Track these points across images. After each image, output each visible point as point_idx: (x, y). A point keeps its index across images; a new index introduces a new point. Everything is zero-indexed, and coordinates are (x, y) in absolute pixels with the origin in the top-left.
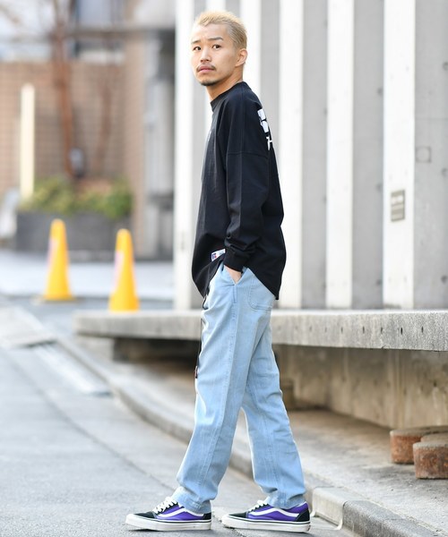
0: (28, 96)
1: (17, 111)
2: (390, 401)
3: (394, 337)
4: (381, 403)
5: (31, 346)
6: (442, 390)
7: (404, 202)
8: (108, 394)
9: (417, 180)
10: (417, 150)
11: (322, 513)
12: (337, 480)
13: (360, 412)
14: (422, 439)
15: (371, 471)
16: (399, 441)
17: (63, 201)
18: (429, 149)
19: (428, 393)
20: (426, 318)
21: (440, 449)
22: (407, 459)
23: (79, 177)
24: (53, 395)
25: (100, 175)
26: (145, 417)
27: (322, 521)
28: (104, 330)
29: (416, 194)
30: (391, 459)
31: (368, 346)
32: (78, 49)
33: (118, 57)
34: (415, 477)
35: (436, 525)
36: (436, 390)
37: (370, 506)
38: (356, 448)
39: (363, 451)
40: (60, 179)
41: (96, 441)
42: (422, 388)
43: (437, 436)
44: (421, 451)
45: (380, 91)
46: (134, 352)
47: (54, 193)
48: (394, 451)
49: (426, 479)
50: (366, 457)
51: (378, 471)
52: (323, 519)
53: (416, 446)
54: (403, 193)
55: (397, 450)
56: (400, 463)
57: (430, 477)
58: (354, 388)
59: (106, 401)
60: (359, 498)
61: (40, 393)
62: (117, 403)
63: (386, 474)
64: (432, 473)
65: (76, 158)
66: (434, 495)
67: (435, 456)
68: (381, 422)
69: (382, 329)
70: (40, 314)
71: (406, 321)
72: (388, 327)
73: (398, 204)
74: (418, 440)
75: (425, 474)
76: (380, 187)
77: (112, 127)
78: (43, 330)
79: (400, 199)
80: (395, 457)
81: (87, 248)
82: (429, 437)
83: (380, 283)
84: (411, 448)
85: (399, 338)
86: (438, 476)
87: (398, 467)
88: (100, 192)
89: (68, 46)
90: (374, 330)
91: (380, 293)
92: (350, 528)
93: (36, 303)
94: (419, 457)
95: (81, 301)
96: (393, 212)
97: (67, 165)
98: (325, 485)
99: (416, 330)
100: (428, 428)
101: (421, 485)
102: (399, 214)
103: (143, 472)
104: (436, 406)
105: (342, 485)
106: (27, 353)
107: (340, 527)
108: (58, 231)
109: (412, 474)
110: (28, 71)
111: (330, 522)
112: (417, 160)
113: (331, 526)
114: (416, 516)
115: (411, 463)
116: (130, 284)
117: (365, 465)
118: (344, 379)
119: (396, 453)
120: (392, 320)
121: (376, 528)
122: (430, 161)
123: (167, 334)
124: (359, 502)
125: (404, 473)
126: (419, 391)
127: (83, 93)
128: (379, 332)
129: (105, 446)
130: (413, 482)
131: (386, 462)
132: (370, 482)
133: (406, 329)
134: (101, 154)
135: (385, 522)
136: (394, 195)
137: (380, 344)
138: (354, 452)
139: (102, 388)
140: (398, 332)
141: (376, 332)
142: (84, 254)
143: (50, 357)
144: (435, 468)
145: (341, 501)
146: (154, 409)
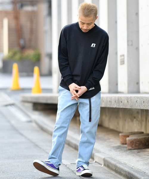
0: (6, 22)
1: (2, 27)
2: (121, 123)
3: (119, 104)
4: (118, 124)
5: (7, 106)
6: (137, 120)
7: (124, 59)
8: (31, 122)
9: (128, 51)
10: (128, 41)
11: (97, 161)
12: (102, 150)
13: (112, 127)
14: (130, 136)
15: (113, 147)
16: (123, 137)
17: (18, 56)
18: (132, 41)
19: (132, 121)
20: (129, 98)
21: (135, 140)
22: (125, 143)
23: (23, 48)
24: (13, 122)
25: (30, 47)
26: (43, 129)
27: (98, 164)
28: (30, 100)
29: (128, 56)
30: (120, 143)
31: (111, 107)
32: (22, 6)
33: (35, 8)
34: (127, 149)
35: (132, 165)
36: (135, 120)
37: (112, 159)
38: (109, 139)
39: (111, 140)
40: (17, 49)
41: (26, 138)
42: (131, 119)
43: (134, 135)
44: (129, 140)
45: (116, 22)
46: (39, 107)
47: (15, 54)
48: (121, 140)
49: (131, 149)
50: (112, 142)
51: (116, 147)
52: (98, 163)
53: (127, 139)
54: (123, 55)
55: (122, 140)
56: (123, 144)
57: (132, 149)
58: (110, 119)
59: (30, 124)
60: (109, 156)
61: (9, 121)
62: (34, 125)
63: (118, 148)
64: (132, 147)
65: (22, 42)
66: (133, 155)
67: (133, 142)
68: (118, 130)
69: (115, 101)
70: (10, 95)
71: (123, 98)
72: (117, 101)
73: (122, 59)
74: (128, 136)
75: (130, 148)
76: (117, 53)
77: (33, 32)
78: (10, 100)
79: (123, 57)
80: (121, 142)
81: (26, 72)
82: (132, 136)
83: (117, 84)
84: (126, 139)
85: (121, 104)
86: (134, 148)
87: (122, 145)
88: (30, 53)
89: (18, 5)
90: (113, 101)
91: (117, 88)
92: (106, 166)
93: (9, 91)
94: (128, 142)
95: (23, 90)
96: (121, 62)
97: (19, 44)
98: (99, 152)
99: (126, 102)
100: (132, 132)
101: (129, 151)
102: (123, 63)
103: (40, 148)
104: (135, 125)
105: (103, 152)
106: (5, 108)
107: (103, 166)
108: (15, 67)
109: (126, 148)
110: (6, 13)
111: (100, 164)
112: (128, 45)
113: (100, 165)
114: (126, 162)
115: (126, 144)
116: (38, 84)
117: (112, 145)
118: (106, 116)
119: (122, 141)
120: (118, 98)
121: (114, 166)
122: (132, 45)
123: (49, 102)
124: (108, 158)
125: (124, 147)
126: (130, 120)
127: (24, 21)
128: (115, 102)
129: (29, 139)
130: (127, 151)
131: (119, 144)
132: (113, 150)
133: (123, 101)
134: (30, 40)
135: (116, 164)
136: (121, 56)
137: (115, 106)
138: (108, 141)
139: (29, 119)
140: (120, 102)
141: (114, 102)
142: (25, 74)
143: (13, 109)
144: (134, 146)
145: (103, 157)
146: (45, 127)
